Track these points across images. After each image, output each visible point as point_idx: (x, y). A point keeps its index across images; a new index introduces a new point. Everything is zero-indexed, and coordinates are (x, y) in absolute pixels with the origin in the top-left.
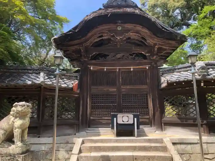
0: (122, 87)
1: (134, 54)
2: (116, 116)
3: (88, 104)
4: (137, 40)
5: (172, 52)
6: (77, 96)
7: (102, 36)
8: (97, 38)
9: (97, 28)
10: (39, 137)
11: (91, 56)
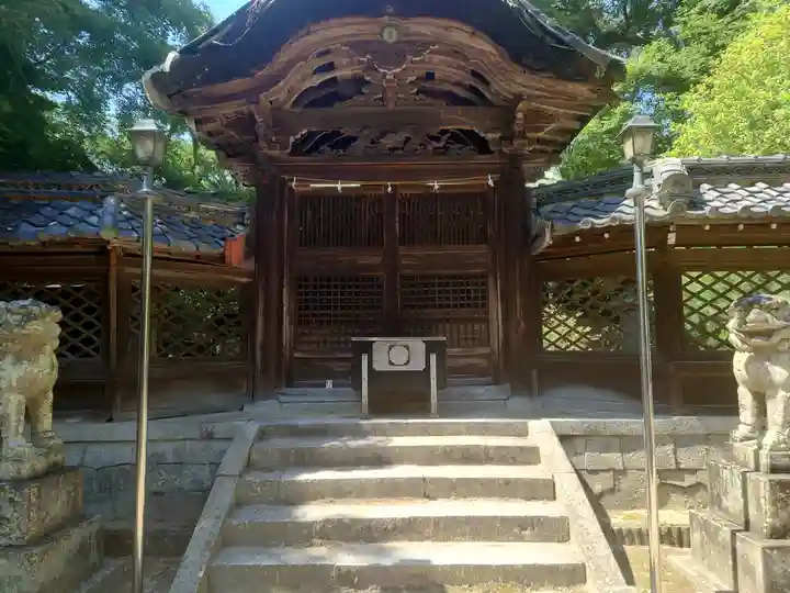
0: (402, 251)
1: (444, 132)
2: (368, 348)
3: (285, 309)
4: (457, 84)
5: (576, 125)
6: (244, 280)
7: (330, 67)
8: (314, 73)
9: (308, 34)
10: (110, 420)
11: (292, 139)
